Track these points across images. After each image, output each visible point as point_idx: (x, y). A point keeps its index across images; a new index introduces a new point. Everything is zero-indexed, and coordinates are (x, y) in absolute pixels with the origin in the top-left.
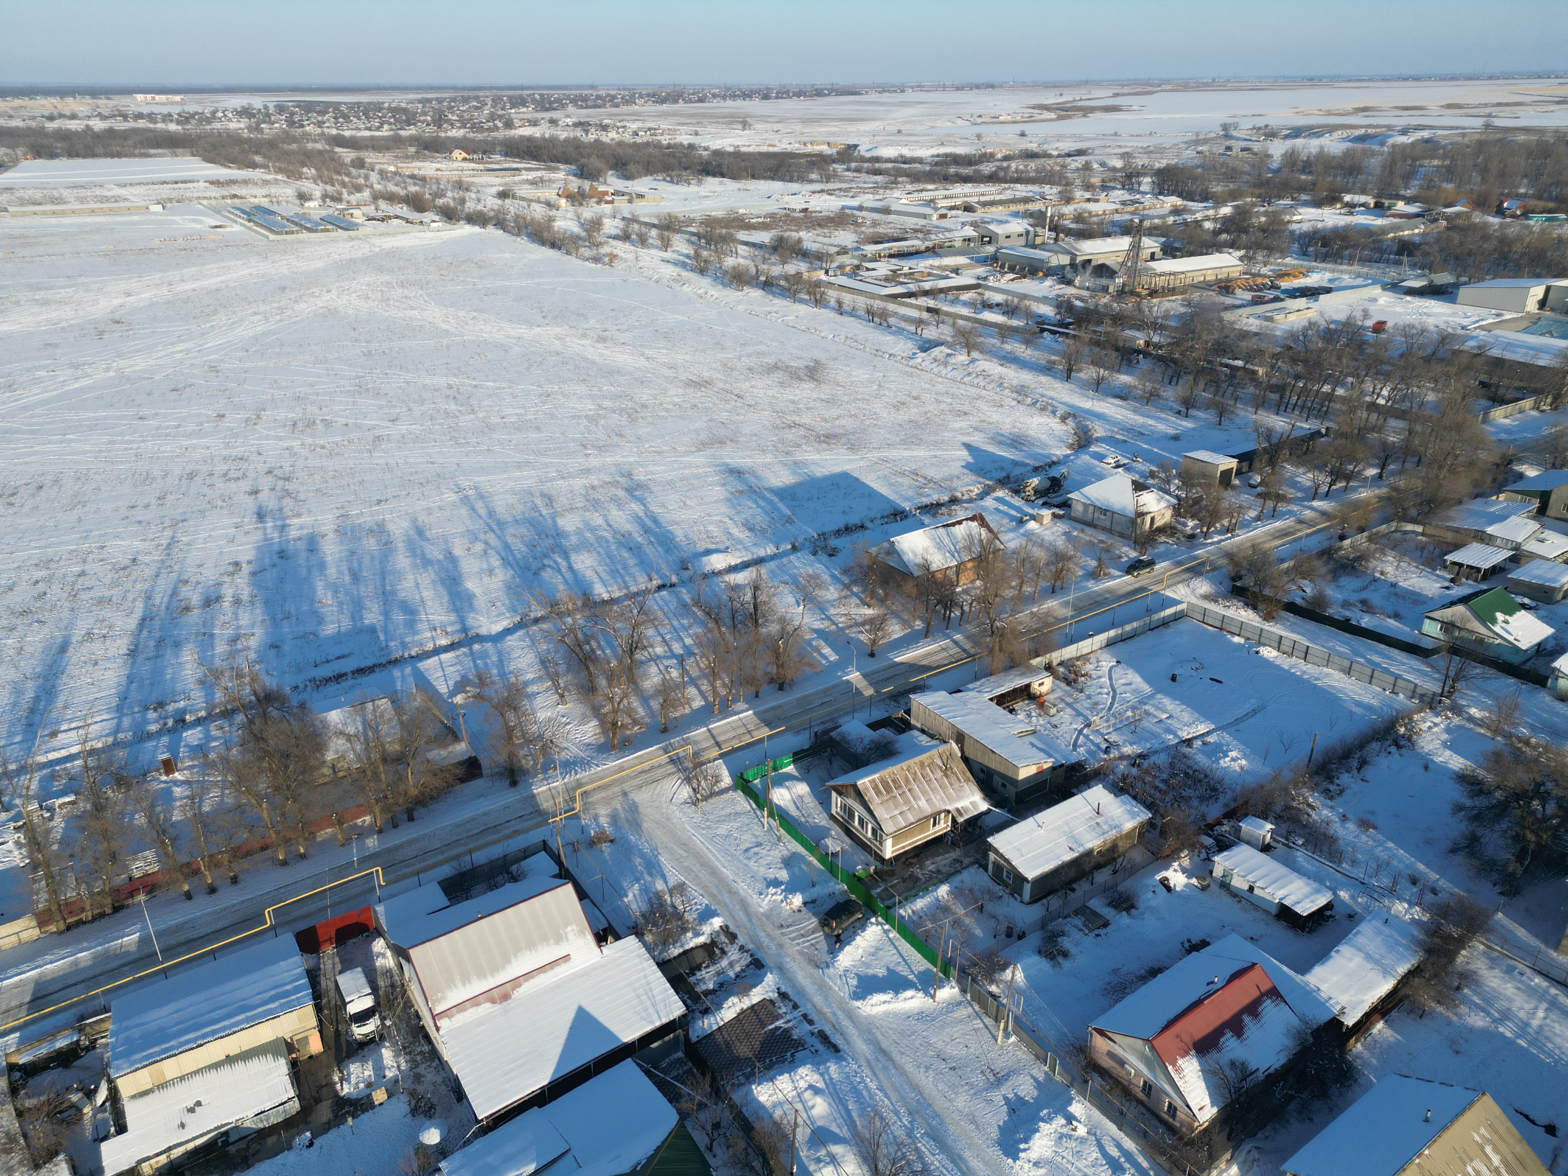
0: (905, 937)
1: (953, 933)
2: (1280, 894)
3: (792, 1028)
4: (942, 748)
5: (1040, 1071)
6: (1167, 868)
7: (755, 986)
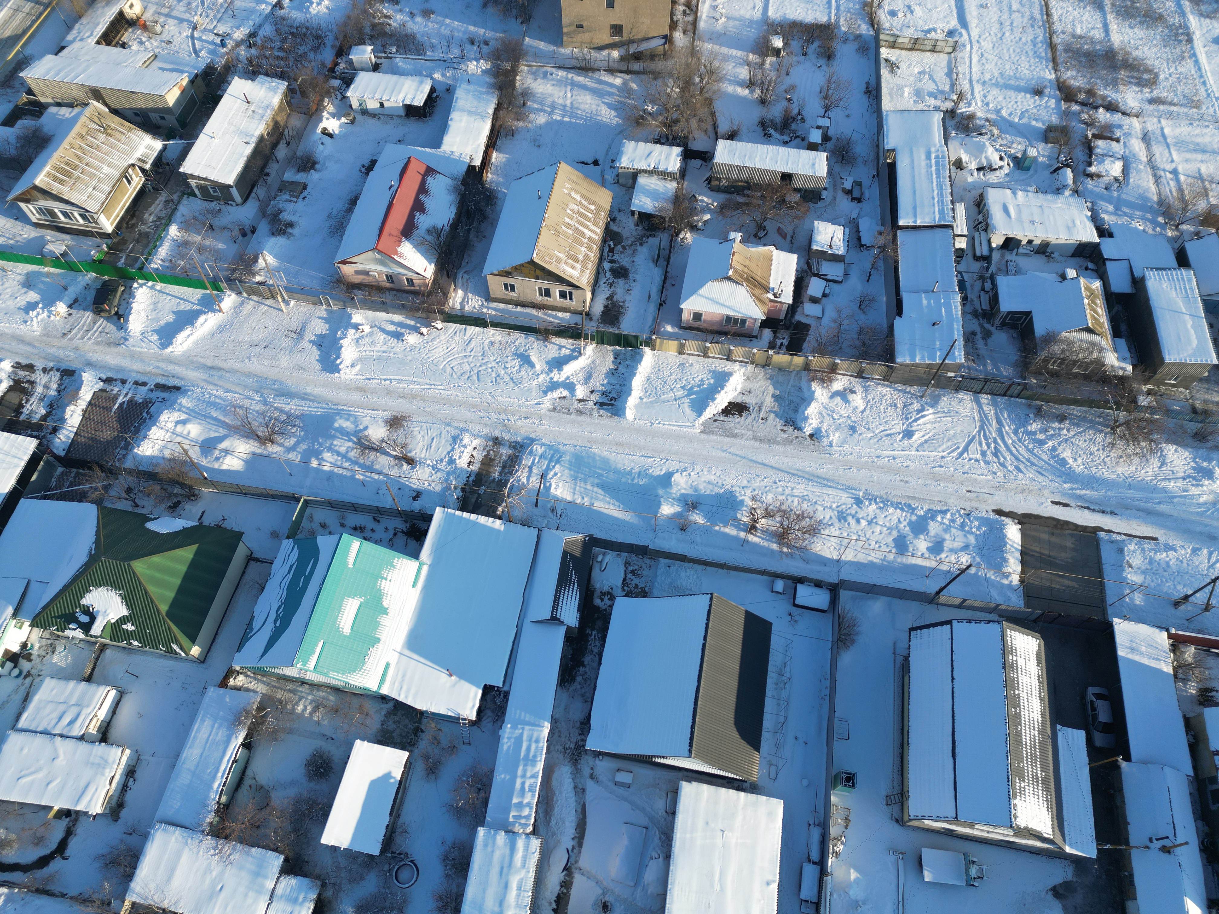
0: (170, 283)
1: (202, 257)
2: (400, 98)
3: (133, 397)
4: (88, 111)
5: (322, 311)
6: (321, 120)
7: (79, 388)
